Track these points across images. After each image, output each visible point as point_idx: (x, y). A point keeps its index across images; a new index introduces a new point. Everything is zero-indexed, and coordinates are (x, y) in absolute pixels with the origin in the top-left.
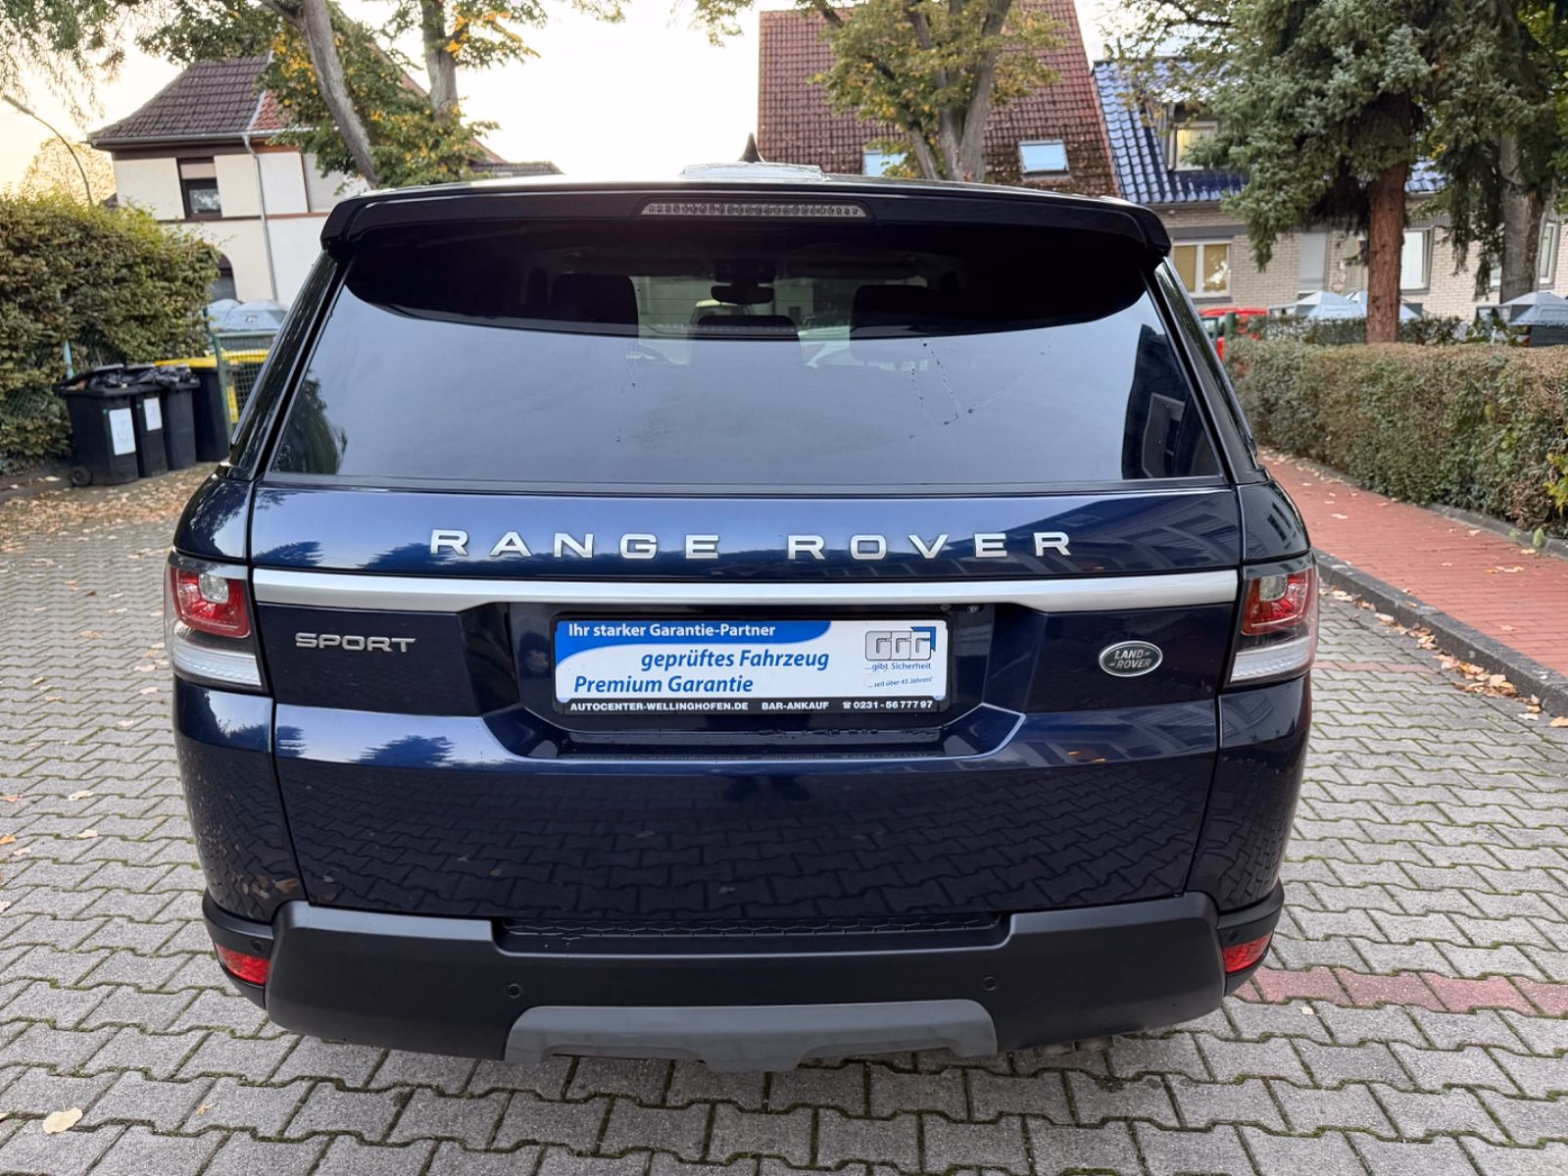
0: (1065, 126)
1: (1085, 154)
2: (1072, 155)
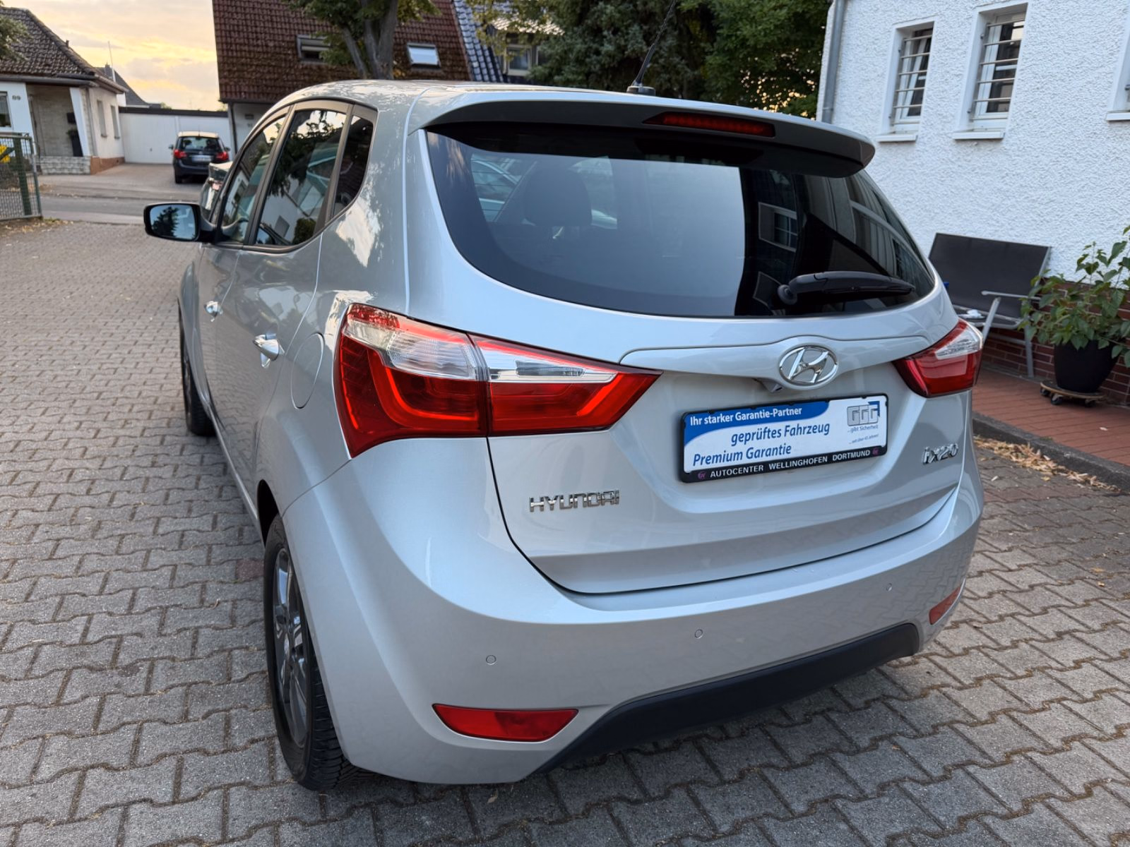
0: (437, 36)
1: (450, 57)
2: (441, 56)
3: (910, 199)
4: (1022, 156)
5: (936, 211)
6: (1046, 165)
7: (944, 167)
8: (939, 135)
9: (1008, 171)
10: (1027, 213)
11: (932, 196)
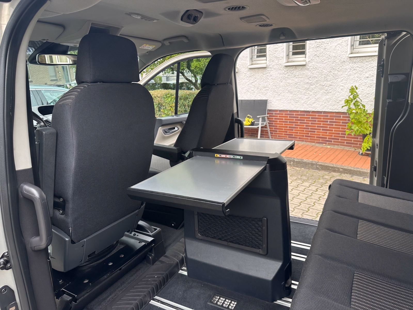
3: (268, 89)
4: (315, 70)
5: (280, 92)
6: (326, 73)
7: (281, 76)
8: (277, 64)
9: (310, 76)
10: (321, 90)
11: (278, 87)
